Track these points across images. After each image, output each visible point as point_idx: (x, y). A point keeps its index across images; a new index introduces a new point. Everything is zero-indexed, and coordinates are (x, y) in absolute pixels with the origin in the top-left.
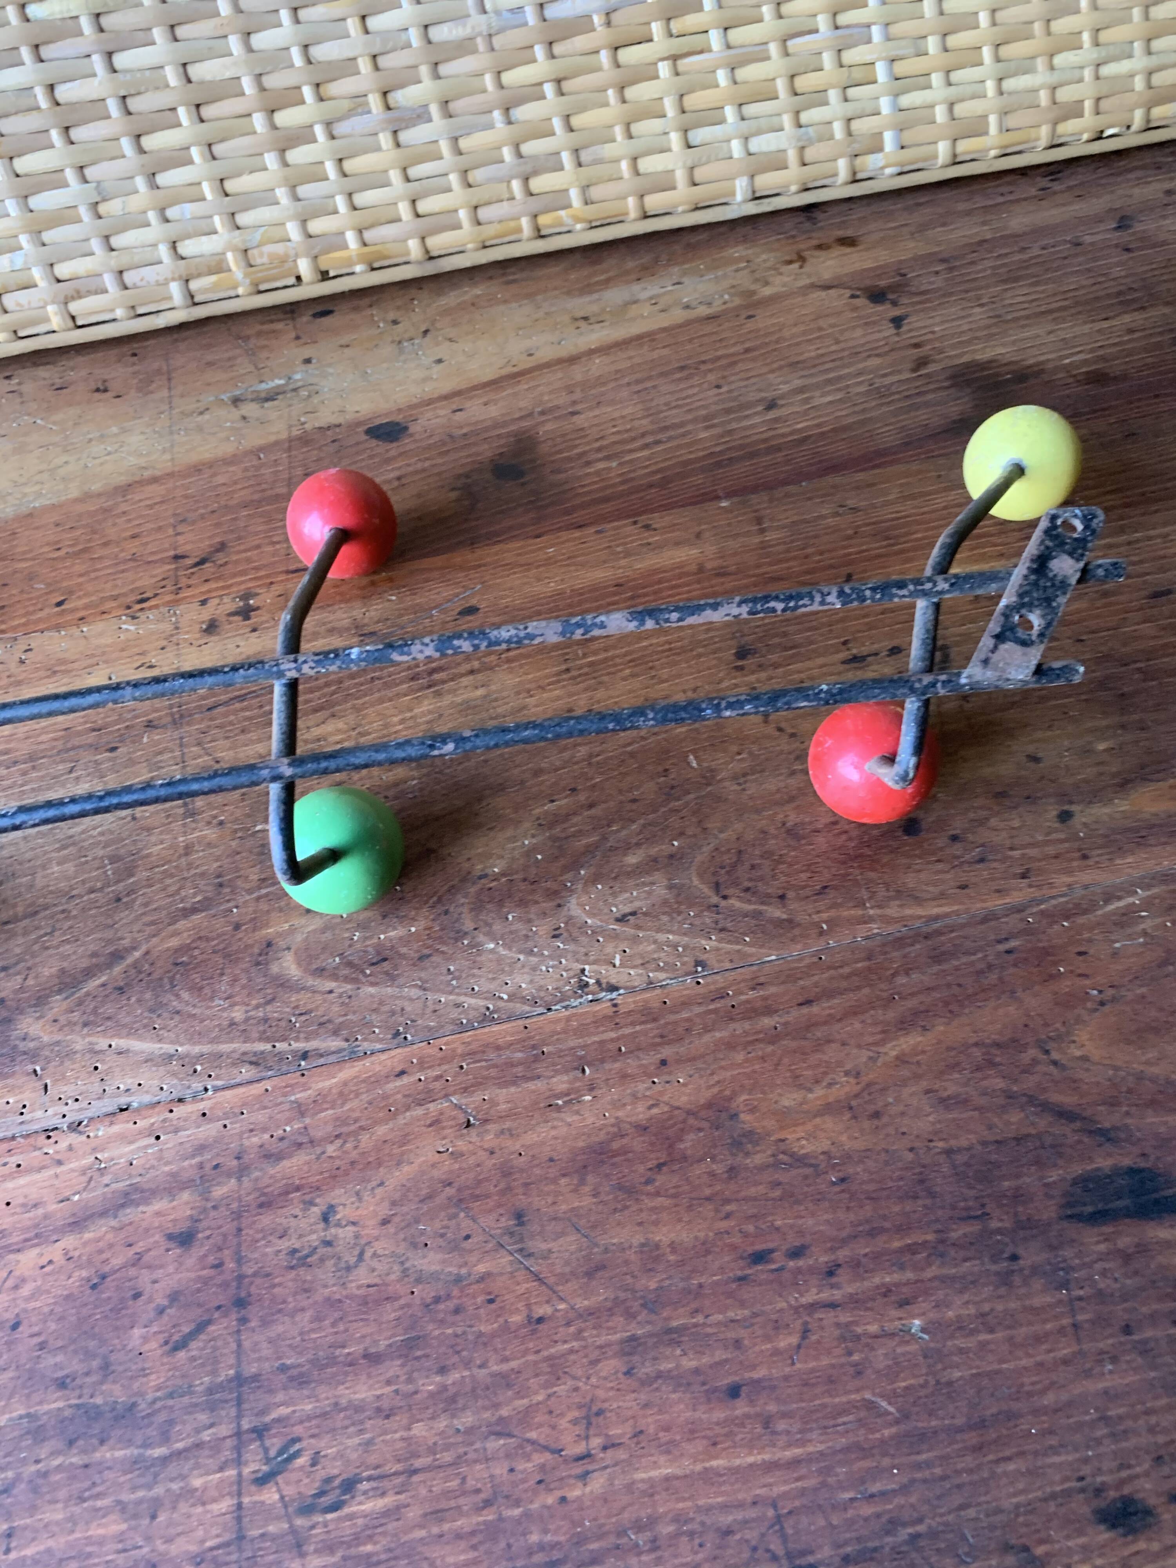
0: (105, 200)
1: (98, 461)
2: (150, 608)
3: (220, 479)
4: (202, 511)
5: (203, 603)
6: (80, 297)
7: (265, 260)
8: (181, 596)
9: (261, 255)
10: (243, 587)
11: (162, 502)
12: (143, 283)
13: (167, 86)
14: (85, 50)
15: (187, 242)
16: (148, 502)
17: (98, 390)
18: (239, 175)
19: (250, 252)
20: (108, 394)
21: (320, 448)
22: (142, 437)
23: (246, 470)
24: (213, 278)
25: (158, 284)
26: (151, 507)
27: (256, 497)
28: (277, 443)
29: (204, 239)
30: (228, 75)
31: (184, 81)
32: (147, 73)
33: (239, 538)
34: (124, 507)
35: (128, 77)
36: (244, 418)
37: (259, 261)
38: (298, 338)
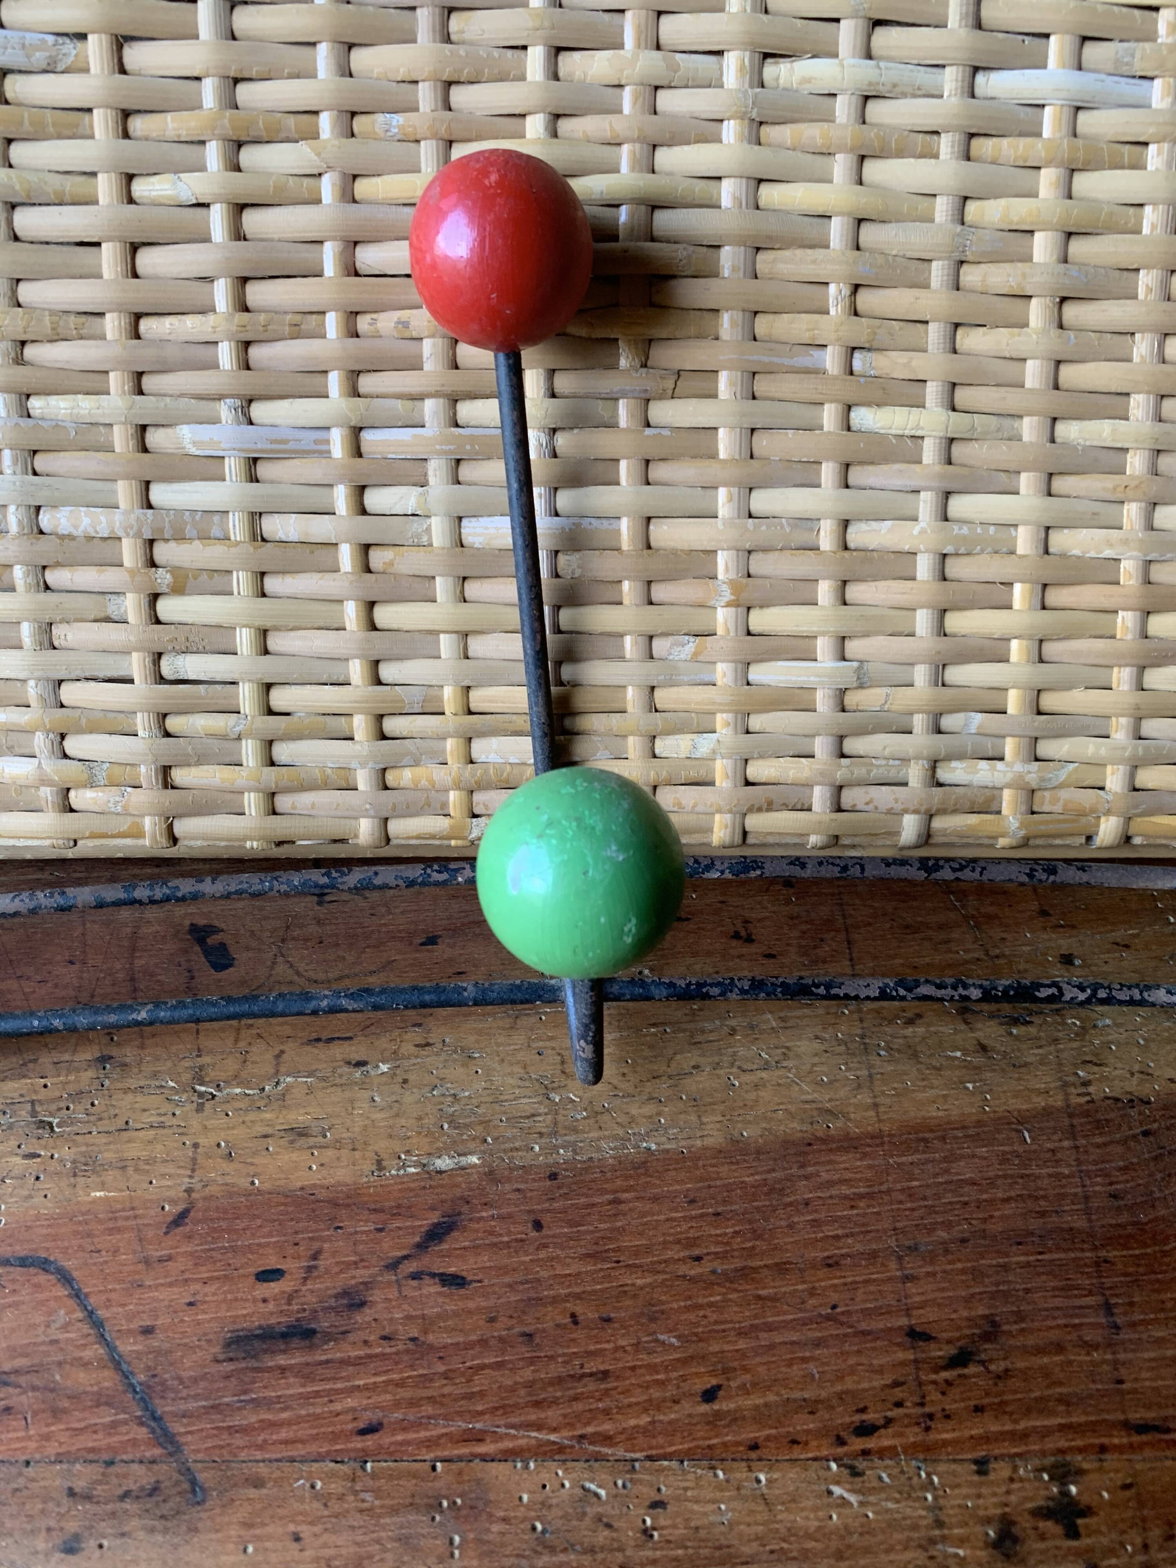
0: (861, 687)
1: (747, 1078)
2: (882, 1453)
3: (965, 1170)
4: (943, 1234)
5: (982, 1466)
6: (769, 810)
7: (1058, 808)
8: (933, 1436)
9: (1055, 801)
10: (1051, 1444)
11: (869, 1196)
12: (870, 807)
13: (1012, 552)
14: (914, 484)
15: (954, 764)
16: (845, 1190)
17: (736, 936)
18: (1069, 688)
19: (1038, 795)
20: (753, 949)
21: (1124, 1142)
22: (817, 1046)
23: (1004, 1160)
24: (973, 820)
25: (889, 812)
26: (852, 1201)
27: (1035, 1224)
28: (1047, 1112)
29: (983, 764)
30: (1108, 553)
31: (1041, 551)
32: (992, 529)
33: (1020, 1317)
34: (803, 1191)
35: (965, 530)
36: (983, 1048)
37: (1046, 808)
38: (1044, 913)
